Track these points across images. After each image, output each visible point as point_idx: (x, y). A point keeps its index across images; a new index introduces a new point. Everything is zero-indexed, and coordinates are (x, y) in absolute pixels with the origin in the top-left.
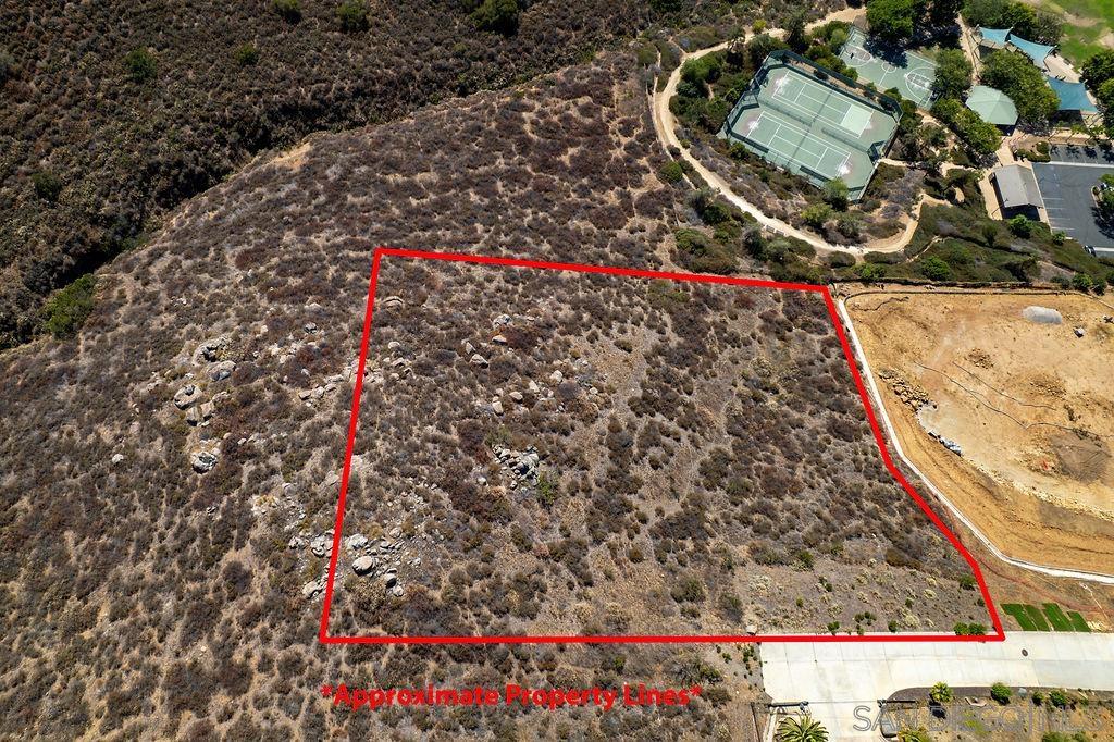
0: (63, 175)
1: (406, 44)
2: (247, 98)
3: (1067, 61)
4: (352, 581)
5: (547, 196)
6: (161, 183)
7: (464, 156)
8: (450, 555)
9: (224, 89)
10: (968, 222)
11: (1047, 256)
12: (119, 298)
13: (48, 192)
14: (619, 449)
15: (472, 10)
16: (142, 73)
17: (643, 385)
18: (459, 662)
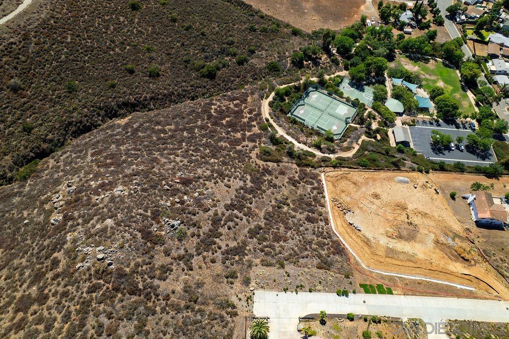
0: (34, 124)
1: (173, 82)
2: (110, 99)
3: (425, 91)
4: (95, 263)
5: (213, 134)
6: (74, 129)
7: (186, 120)
8: (136, 256)
9: (102, 96)
10: (380, 146)
11: (409, 159)
12: (46, 167)
13: (28, 130)
14: (216, 221)
15: (199, 70)
16: (71, 90)
17: (232, 200)
18: (130, 295)
